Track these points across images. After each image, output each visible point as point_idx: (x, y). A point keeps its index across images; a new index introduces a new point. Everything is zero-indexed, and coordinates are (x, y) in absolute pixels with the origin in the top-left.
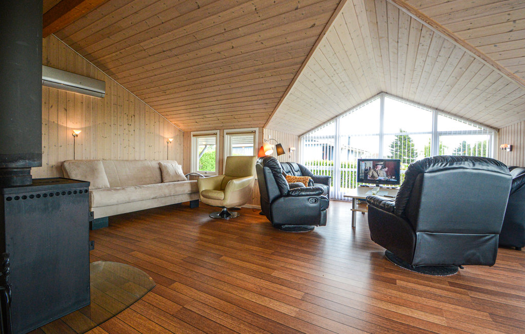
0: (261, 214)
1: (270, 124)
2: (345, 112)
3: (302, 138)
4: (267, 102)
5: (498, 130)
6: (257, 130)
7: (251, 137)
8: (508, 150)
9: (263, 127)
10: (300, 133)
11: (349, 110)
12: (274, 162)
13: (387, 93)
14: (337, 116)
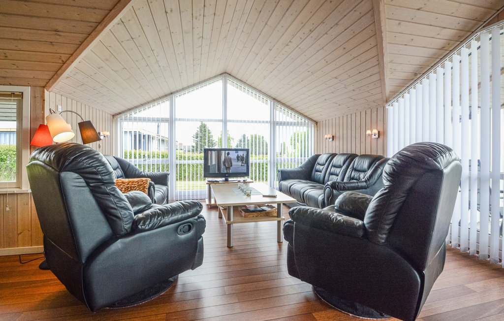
0: (42, 267)
1: (62, 82)
2: (183, 89)
3: (119, 119)
4: (60, 28)
5: (317, 123)
6: (27, 91)
7: (13, 105)
8: (331, 140)
9: (44, 87)
10: (117, 111)
11: (189, 87)
12: (92, 158)
13: (230, 75)
14: (171, 93)
